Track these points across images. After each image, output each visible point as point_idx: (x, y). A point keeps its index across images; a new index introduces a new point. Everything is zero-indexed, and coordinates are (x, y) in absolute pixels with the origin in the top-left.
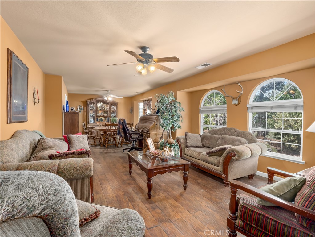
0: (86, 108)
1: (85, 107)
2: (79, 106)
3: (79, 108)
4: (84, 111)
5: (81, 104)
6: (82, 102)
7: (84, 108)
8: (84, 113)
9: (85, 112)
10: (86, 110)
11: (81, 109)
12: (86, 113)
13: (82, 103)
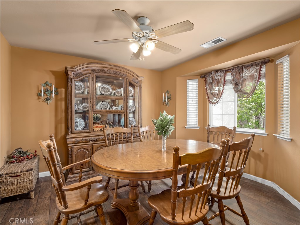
0: (63, 90)
1: (61, 88)
2: (46, 84)
3: (46, 91)
4: (59, 97)
5: (51, 80)
6: (54, 73)
7: (59, 90)
8: (59, 103)
9: (61, 100)
10: (63, 96)
11: (51, 93)
12: (63, 103)
13: (53, 77)
